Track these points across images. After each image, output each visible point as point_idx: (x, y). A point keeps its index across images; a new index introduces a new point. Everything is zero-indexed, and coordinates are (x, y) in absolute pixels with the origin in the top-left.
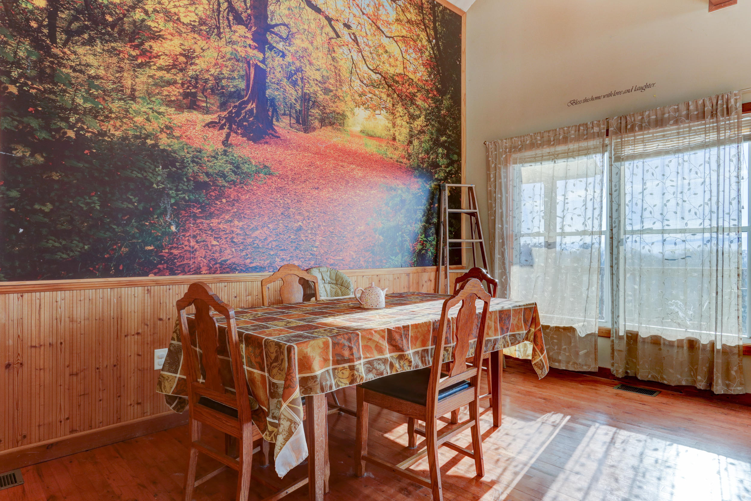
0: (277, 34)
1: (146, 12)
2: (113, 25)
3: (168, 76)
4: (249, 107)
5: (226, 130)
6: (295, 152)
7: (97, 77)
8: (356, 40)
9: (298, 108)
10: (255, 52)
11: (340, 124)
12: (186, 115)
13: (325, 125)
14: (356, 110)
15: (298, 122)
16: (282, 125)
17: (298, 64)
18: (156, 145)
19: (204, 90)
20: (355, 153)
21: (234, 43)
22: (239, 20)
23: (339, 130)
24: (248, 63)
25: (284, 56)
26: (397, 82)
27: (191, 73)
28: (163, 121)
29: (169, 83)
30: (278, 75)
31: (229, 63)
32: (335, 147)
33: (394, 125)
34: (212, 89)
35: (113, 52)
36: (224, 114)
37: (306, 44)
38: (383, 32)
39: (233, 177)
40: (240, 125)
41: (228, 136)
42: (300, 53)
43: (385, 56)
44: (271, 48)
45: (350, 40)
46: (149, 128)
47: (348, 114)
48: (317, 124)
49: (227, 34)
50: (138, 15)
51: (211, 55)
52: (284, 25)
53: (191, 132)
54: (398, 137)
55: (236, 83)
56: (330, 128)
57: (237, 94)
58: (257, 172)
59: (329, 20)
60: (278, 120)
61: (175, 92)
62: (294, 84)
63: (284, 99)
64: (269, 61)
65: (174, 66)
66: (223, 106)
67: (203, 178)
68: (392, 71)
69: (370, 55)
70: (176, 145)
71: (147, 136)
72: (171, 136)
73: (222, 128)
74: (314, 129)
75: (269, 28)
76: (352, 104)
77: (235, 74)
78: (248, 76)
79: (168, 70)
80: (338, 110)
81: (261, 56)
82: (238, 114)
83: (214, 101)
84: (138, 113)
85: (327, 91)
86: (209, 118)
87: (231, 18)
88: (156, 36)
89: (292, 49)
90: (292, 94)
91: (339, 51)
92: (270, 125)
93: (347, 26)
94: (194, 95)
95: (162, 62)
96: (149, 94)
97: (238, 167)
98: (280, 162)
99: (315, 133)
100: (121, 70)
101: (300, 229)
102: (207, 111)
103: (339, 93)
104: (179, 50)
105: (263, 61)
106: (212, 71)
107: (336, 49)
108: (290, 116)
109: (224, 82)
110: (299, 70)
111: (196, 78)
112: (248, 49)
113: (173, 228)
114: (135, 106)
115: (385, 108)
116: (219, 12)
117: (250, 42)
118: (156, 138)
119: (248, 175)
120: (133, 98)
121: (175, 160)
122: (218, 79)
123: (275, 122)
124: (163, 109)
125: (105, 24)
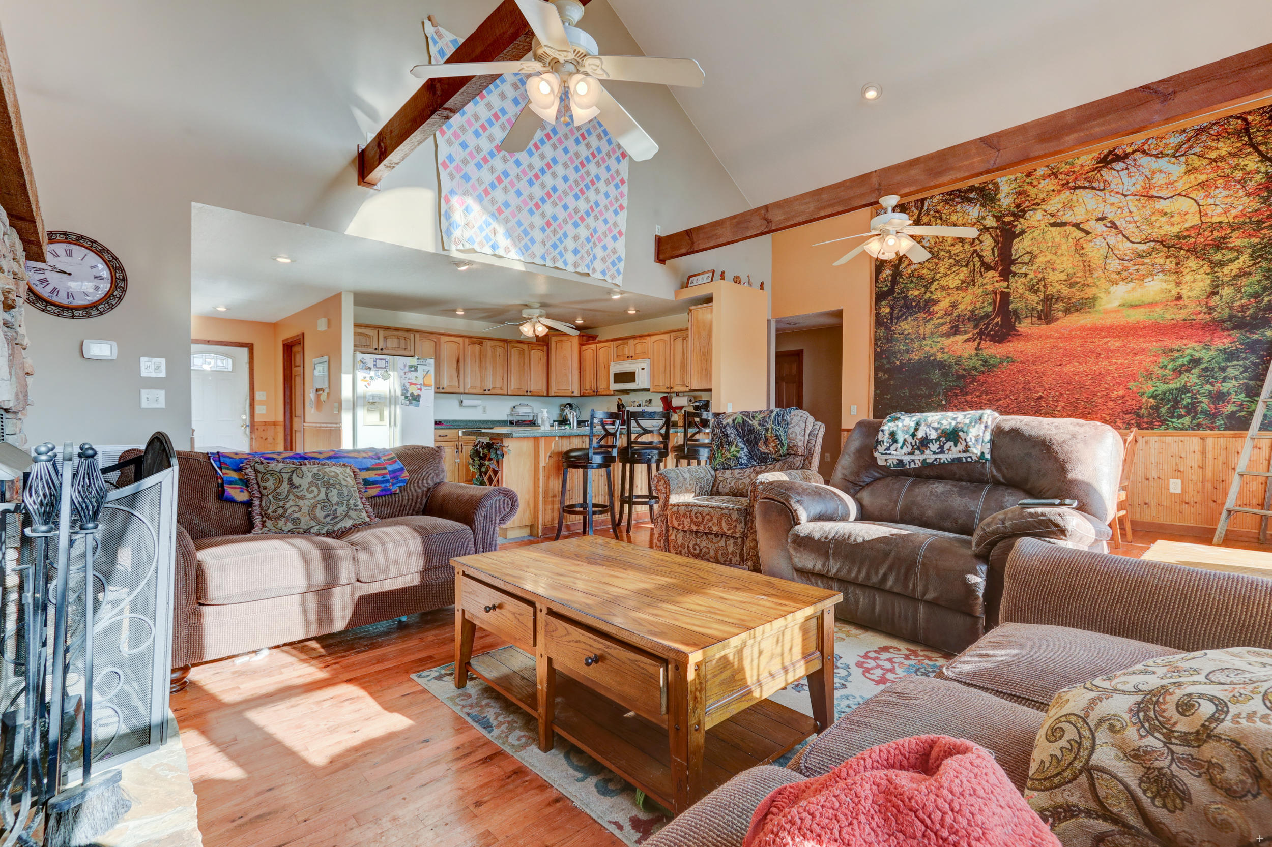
0: (1020, 263)
1: (931, 293)
2: (915, 307)
3: (942, 321)
4: (995, 321)
5: (978, 340)
6: (1036, 341)
7: (909, 334)
8: (1114, 226)
9: (1040, 308)
10: (1002, 283)
11: (1090, 307)
12: (952, 339)
13: (1071, 313)
14: (1113, 289)
15: (1039, 318)
16: (1023, 325)
17: (1040, 276)
18: (935, 359)
19: (963, 321)
20: (1111, 327)
21: (983, 285)
22: (988, 268)
23: (1089, 312)
24: (995, 293)
25: (1026, 275)
26: (1185, 238)
27: (955, 314)
28: (939, 346)
29: (942, 325)
30: (1020, 291)
31: (981, 299)
32: (1083, 328)
33: (1178, 284)
34: (969, 319)
35: (916, 319)
36: (977, 331)
37: (1050, 257)
38: (1160, 197)
39: (983, 369)
40: (988, 335)
41: (979, 344)
42: (1043, 267)
43: (1164, 219)
44: (1015, 274)
45: (1105, 229)
46: (932, 351)
47: (1102, 295)
48: (1060, 314)
49: (979, 280)
50: (928, 295)
51: (969, 298)
52: (1028, 253)
53: (955, 348)
54: (1185, 293)
55: (985, 309)
56: (1076, 314)
57: (987, 316)
58: (1001, 362)
59: (1077, 226)
60: (1020, 323)
61: (945, 328)
62: (1036, 292)
63: (1026, 306)
64: (1013, 286)
65: (946, 314)
66: (976, 327)
67: (962, 372)
68: (1176, 229)
69: (1135, 230)
70: (946, 357)
71: (931, 356)
72: (943, 353)
73: (975, 340)
74: (1057, 319)
75: (1013, 262)
76: (1103, 284)
77: (985, 304)
78: (995, 302)
79: (942, 318)
80: (1087, 296)
81: (1005, 284)
82: (986, 328)
83: (970, 326)
84: (926, 345)
85: (1071, 285)
86: (966, 337)
87: (983, 270)
88: (936, 302)
89: (1034, 268)
90: (1034, 300)
91: (1088, 247)
92: (1013, 328)
93: (1102, 219)
94: (957, 326)
95: (939, 315)
96: (932, 334)
97: (986, 362)
98: (1022, 352)
99: (1058, 322)
100: (919, 326)
101: (1041, 397)
102: (965, 333)
103: (1090, 280)
104: (949, 304)
105: (1008, 287)
106: (969, 308)
107: (1085, 246)
108: (1032, 316)
109: (977, 312)
110: (1043, 279)
111: (958, 316)
112: (996, 284)
113: (944, 402)
114: (925, 342)
115: (1162, 271)
116: (974, 270)
117: (998, 279)
118: (935, 355)
119: (993, 365)
120: (924, 338)
121: (945, 365)
122: (972, 312)
123: (1017, 325)
124: (939, 339)
125: (912, 307)
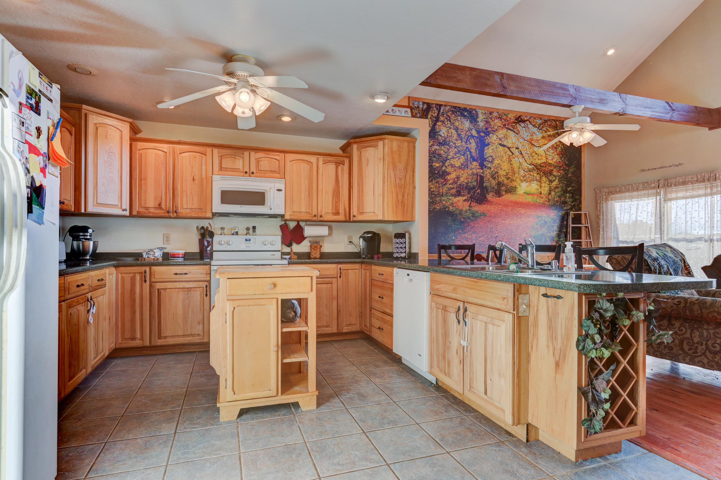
0: (487, 161)
1: (446, 167)
2: (437, 174)
3: (452, 186)
4: (478, 191)
5: (470, 201)
6: (495, 206)
7: (434, 191)
8: (521, 154)
9: (496, 188)
10: (480, 170)
11: (514, 192)
12: (457, 198)
13: (507, 193)
14: (522, 184)
15: (496, 194)
16: (490, 196)
17: (496, 170)
18: (449, 210)
19: (463, 188)
20: (521, 202)
21: (472, 169)
22: (474, 160)
23: (514, 194)
24: (477, 175)
25: (490, 168)
26: (542, 167)
27: (459, 183)
28: (451, 202)
29: (452, 188)
30: (488, 177)
31: (471, 177)
32: (512, 202)
33: (541, 187)
34: (465, 188)
35: (437, 182)
36: (469, 196)
37: (499, 161)
38: (535, 145)
39: (472, 218)
40: (474, 199)
41: (471, 203)
42: (497, 166)
43: (536, 156)
44: (486, 167)
45: (519, 154)
46: (447, 205)
47: (518, 186)
48: (504, 193)
49: (470, 166)
50: (444, 168)
51: (465, 175)
52: (490, 156)
53: (459, 204)
54: (543, 192)
55: (473, 183)
56: (509, 194)
57: (474, 187)
58: (481, 216)
59: (509, 148)
60: (488, 195)
61: (454, 191)
62: (494, 179)
63: (491, 185)
64: (485, 173)
65: (454, 182)
66: (469, 193)
67: (463, 220)
68: (539, 162)
69: (528, 158)
70: (454, 209)
71: (446, 208)
72: (453, 206)
73: (468, 201)
74: (503, 195)
75: (485, 160)
76: (519, 182)
77: (473, 180)
78: (477, 180)
79: (452, 184)
80: (513, 186)
81: (482, 171)
82: (474, 195)
83: (466, 192)
84: (444, 200)
85: (508, 179)
86: (464, 198)
87: (471, 160)
88: (449, 174)
89: (494, 165)
90: (494, 182)
91: (513, 160)
92: (485, 197)
93: (517, 148)
94: (459, 191)
95: (450, 182)
96: (447, 193)
97: (474, 214)
98: (489, 211)
99: (503, 197)
100: (439, 187)
101: (497, 236)
102: (464, 196)
103: (514, 178)
104: (455, 176)
105: (483, 173)
106: (465, 181)
107: (512, 160)
108: (493, 192)
109: (469, 184)
110: (497, 173)
111: (460, 185)
112: (477, 170)
113: (454, 238)
114: (443, 198)
115: (536, 180)
116: (467, 159)
117: (478, 167)
118: (449, 208)
119: (477, 217)
120: (442, 196)
121: (454, 214)
122: (467, 183)
123: (487, 196)
124: (450, 198)
125: (435, 174)
